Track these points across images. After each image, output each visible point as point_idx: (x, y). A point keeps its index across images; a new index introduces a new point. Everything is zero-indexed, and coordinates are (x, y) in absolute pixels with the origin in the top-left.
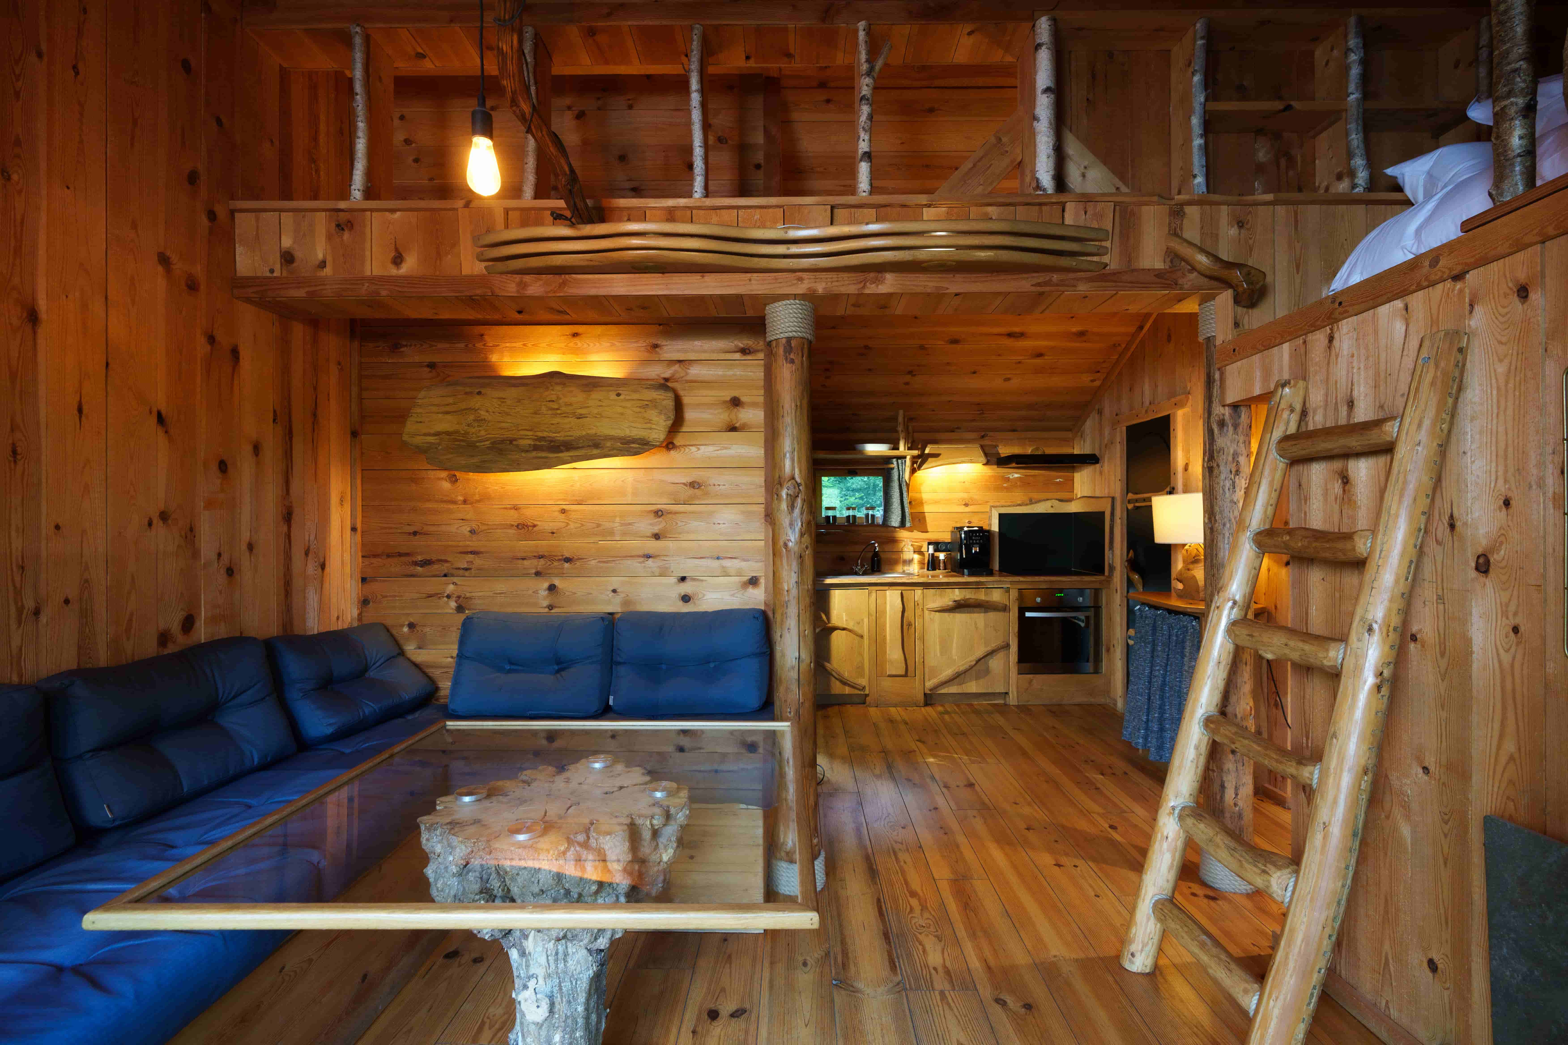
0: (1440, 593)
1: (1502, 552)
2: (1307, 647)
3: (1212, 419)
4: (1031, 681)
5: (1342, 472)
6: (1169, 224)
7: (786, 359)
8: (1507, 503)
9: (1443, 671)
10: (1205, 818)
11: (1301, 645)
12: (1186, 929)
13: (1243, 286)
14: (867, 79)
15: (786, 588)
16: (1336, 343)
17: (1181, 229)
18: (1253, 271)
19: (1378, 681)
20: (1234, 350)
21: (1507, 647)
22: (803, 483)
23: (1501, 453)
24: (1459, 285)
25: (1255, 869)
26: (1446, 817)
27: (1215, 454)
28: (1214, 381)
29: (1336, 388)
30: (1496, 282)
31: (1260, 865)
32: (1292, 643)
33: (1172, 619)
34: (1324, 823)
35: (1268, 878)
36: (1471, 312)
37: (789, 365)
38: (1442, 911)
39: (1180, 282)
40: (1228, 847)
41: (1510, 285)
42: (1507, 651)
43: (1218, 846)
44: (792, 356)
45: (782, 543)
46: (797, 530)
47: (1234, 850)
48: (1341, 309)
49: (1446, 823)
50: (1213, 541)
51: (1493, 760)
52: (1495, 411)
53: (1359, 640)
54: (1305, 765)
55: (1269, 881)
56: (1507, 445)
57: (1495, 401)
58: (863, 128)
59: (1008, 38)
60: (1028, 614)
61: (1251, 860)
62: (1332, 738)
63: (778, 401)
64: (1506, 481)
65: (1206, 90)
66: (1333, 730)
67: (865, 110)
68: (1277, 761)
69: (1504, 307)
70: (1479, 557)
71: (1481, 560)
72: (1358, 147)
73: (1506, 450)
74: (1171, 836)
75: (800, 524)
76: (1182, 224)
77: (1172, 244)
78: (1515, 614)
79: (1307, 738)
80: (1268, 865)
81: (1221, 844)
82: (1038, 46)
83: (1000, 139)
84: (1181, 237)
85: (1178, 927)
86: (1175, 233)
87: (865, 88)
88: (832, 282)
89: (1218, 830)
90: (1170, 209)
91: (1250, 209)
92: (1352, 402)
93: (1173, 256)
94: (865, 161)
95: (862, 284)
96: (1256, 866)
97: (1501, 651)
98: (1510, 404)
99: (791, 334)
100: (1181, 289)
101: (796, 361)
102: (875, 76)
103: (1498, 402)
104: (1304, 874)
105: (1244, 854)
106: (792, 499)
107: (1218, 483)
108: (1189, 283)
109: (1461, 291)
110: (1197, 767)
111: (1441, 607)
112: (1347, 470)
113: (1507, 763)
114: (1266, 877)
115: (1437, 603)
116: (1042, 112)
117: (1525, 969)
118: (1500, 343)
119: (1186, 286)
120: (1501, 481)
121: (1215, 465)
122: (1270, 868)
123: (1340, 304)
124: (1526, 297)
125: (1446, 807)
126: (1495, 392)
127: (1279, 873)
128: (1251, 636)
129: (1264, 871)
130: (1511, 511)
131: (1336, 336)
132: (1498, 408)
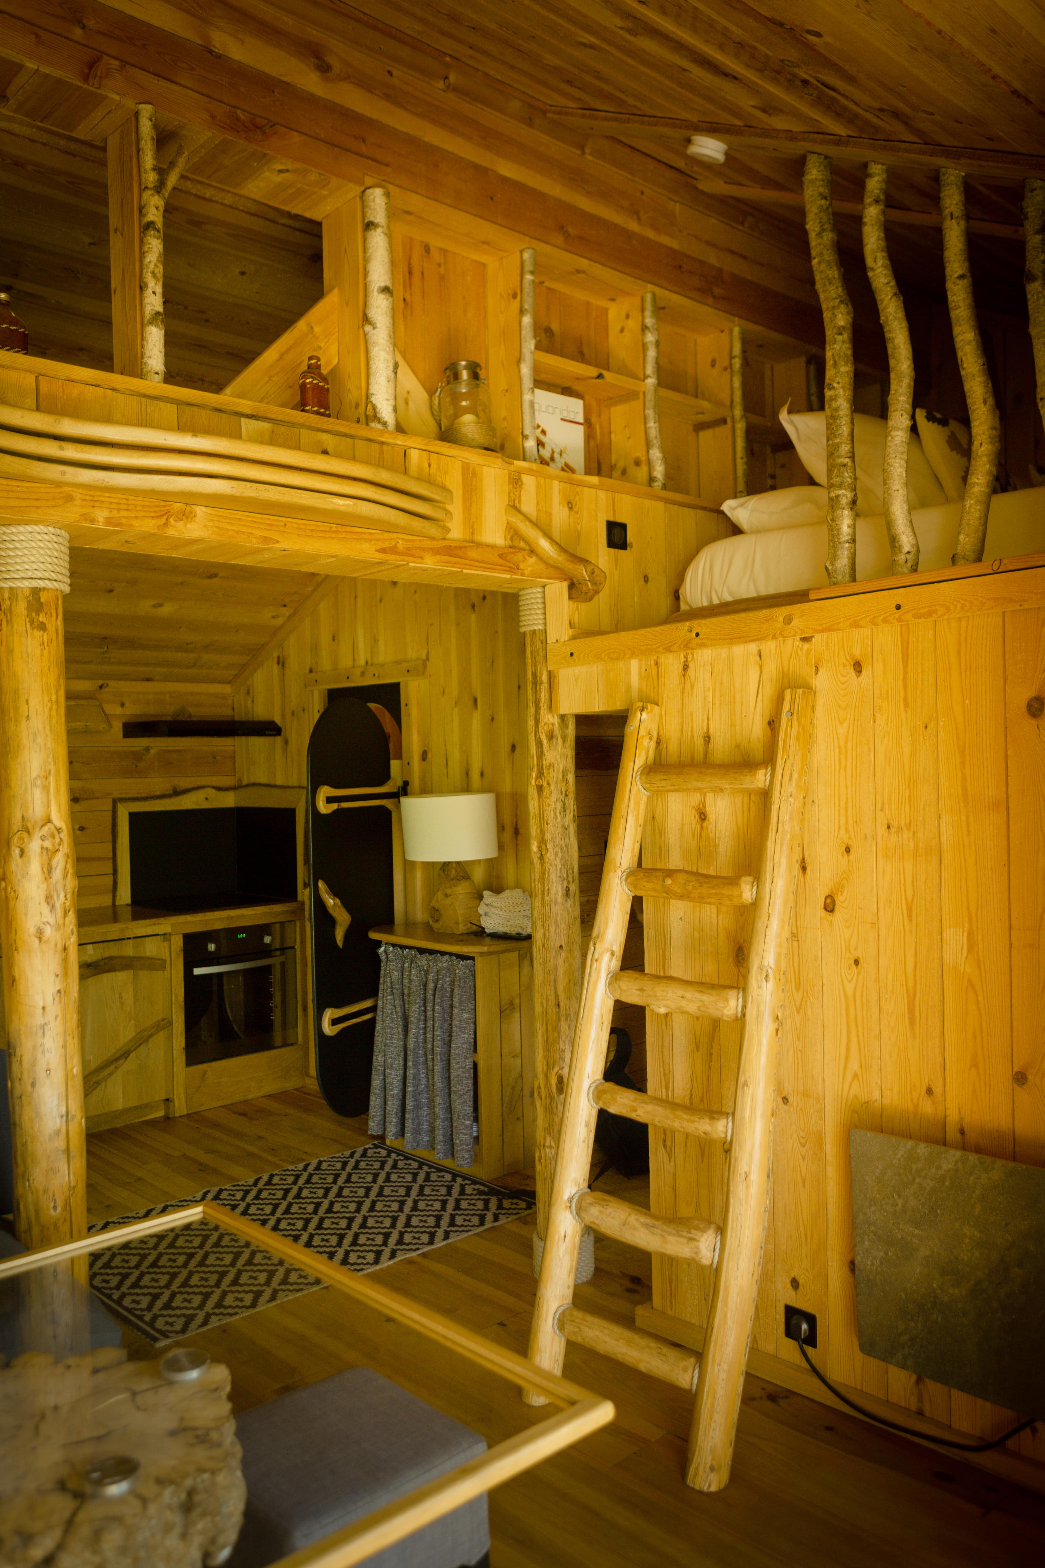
0: (795, 931)
1: (845, 894)
2: (706, 998)
3: (541, 729)
4: (204, 1074)
5: (699, 808)
6: (509, 493)
7: (32, 622)
8: (848, 850)
9: (798, 1004)
10: (610, 1202)
11: (699, 996)
12: (606, 1331)
13: (587, 585)
14: (156, 197)
15: (41, 1004)
16: (691, 671)
17: (520, 503)
18: (596, 570)
19: (776, 1026)
20: (572, 654)
21: (850, 977)
22: (64, 828)
23: (843, 804)
24: (806, 646)
25: (681, 1239)
26: (803, 1141)
27: (545, 771)
28: (541, 683)
29: (692, 720)
30: (836, 652)
31: (684, 1234)
32: (688, 995)
33: (423, 960)
34: (746, 1173)
35: (696, 1243)
36: (817, 674)
37: (37, 633)
38: (802, 1229)
39: (522, 566)
40: (647, 1226)
41: (848, 657)
42: (850, 982)
43: (635, 1229)
44: (42, 618)
45: (32, 930)
46: (58, 905)
47: (653, 1226)
48: (697, 640)
49: (804, 1145)
50: (544, 874)
51: (841, 1079)
52: (837, 768)
53: (759, 987)
54: (718, 1119)
55: (698, 1247)
56: (847, 799)
57: (837, 758)
58: (153, 273)
59: (326, 193)
60: (197, 971)
61: (674, 1232)
62: (743, 1087)
63: (16, 691)
64: (847, 831)
65: (535, 338)
66: (743, 1079)
67: (155, 247)
68: (689, 1121)
69: (843, 676)
70: (826, 898)
71: (828, 901)
72: (656, 438)
73: (846, 803)
74: (569, 1232)
75: (62, 895)
76: (520, 496)
77: (513, 520)
78: (856, 949)
79: (667, 1089)
80: (693, 1231)
81: (637, 1225)
82: (369, 226)
83: (312, 328)
84: (519, 511)
85: (597, 1333)
86: (514, 507)
87: (153, 210)
88: (119, 510)
89: (629, 1210)
90: (510, 474)
91: (578, 489)
92: (709, 738)
93: (513, 533)
94: (157, 326)
95: (163, 521)
96: (681, 1236)
97: (845, 981)
98: (849, 764)
99: (41, 584)
100: (522, 575)
101: (49, 626)
102: (166, 195)
103: (840, 759)
104: (732, 1228)
105: (665, 1227)
106: (49, 854)
107: (549, 805)
108: (530, 569)
109: (809, 651)
110: (588, 1147)
111: (795, 944)
112: (704, 806)
113: (853, 1080)
114: (694, 1243)
115: (792, 940)
116: (380, 318)
117: (881, 1254)
118: (840, 706)
119: (526, 572)
120: (843, 831)
121: (545, 784)
122: (695, 1234)
123: (697, 635)
124: (860, 671)
125: (803, 1131)
126: (837, 750)
127: (705, 1236)
128: (641, 990)
129: (691, 1239)
130: (851, 857)
131: (691, 665)
132: (840, 765)
